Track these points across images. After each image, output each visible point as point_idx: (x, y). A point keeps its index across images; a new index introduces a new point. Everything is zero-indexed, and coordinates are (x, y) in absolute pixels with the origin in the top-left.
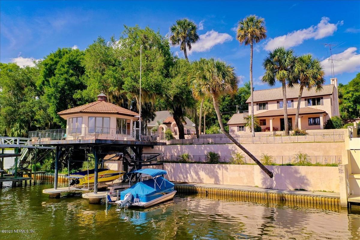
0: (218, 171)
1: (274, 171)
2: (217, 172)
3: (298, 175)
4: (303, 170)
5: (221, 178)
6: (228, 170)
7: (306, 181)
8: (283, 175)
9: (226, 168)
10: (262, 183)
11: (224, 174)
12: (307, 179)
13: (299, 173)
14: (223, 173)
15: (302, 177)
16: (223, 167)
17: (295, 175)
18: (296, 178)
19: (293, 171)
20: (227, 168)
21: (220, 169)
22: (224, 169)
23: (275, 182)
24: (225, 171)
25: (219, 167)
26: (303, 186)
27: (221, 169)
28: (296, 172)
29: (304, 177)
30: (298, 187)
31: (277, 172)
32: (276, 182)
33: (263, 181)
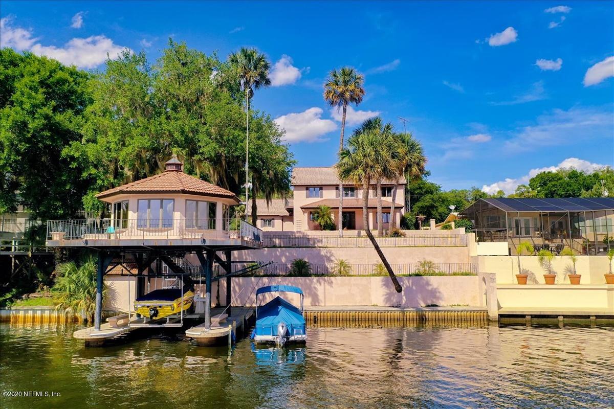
0: (318, 286)
1: (404, 283)
2: (315, 288)
3: (430, 288)
4: (434, 281)
5: (321, 297)
6: (333, 285)
7: (438, 294)
8: (414, 288)
9: (330, 282)
10: (384, 301)
11: (326, 291)
12: (439, 292)
13: (431, 285)
14: (325, 289)
15: (433, 290)
16: (325, 280)
17: (427, 288)
18: (428, 291)
19: (424, 282)
20: (332, 282)
21: (320, 284)
22: (326, 284)
23: (404, 298)
24: (328, 287)
25: (318, 281)
26: (434, 300)
27: (322, 283)
28: (428, 284)
29: (436, 289)
30: (430, 303)
31: (408, 285)
32: (406, 298)
33: (386, 298)
